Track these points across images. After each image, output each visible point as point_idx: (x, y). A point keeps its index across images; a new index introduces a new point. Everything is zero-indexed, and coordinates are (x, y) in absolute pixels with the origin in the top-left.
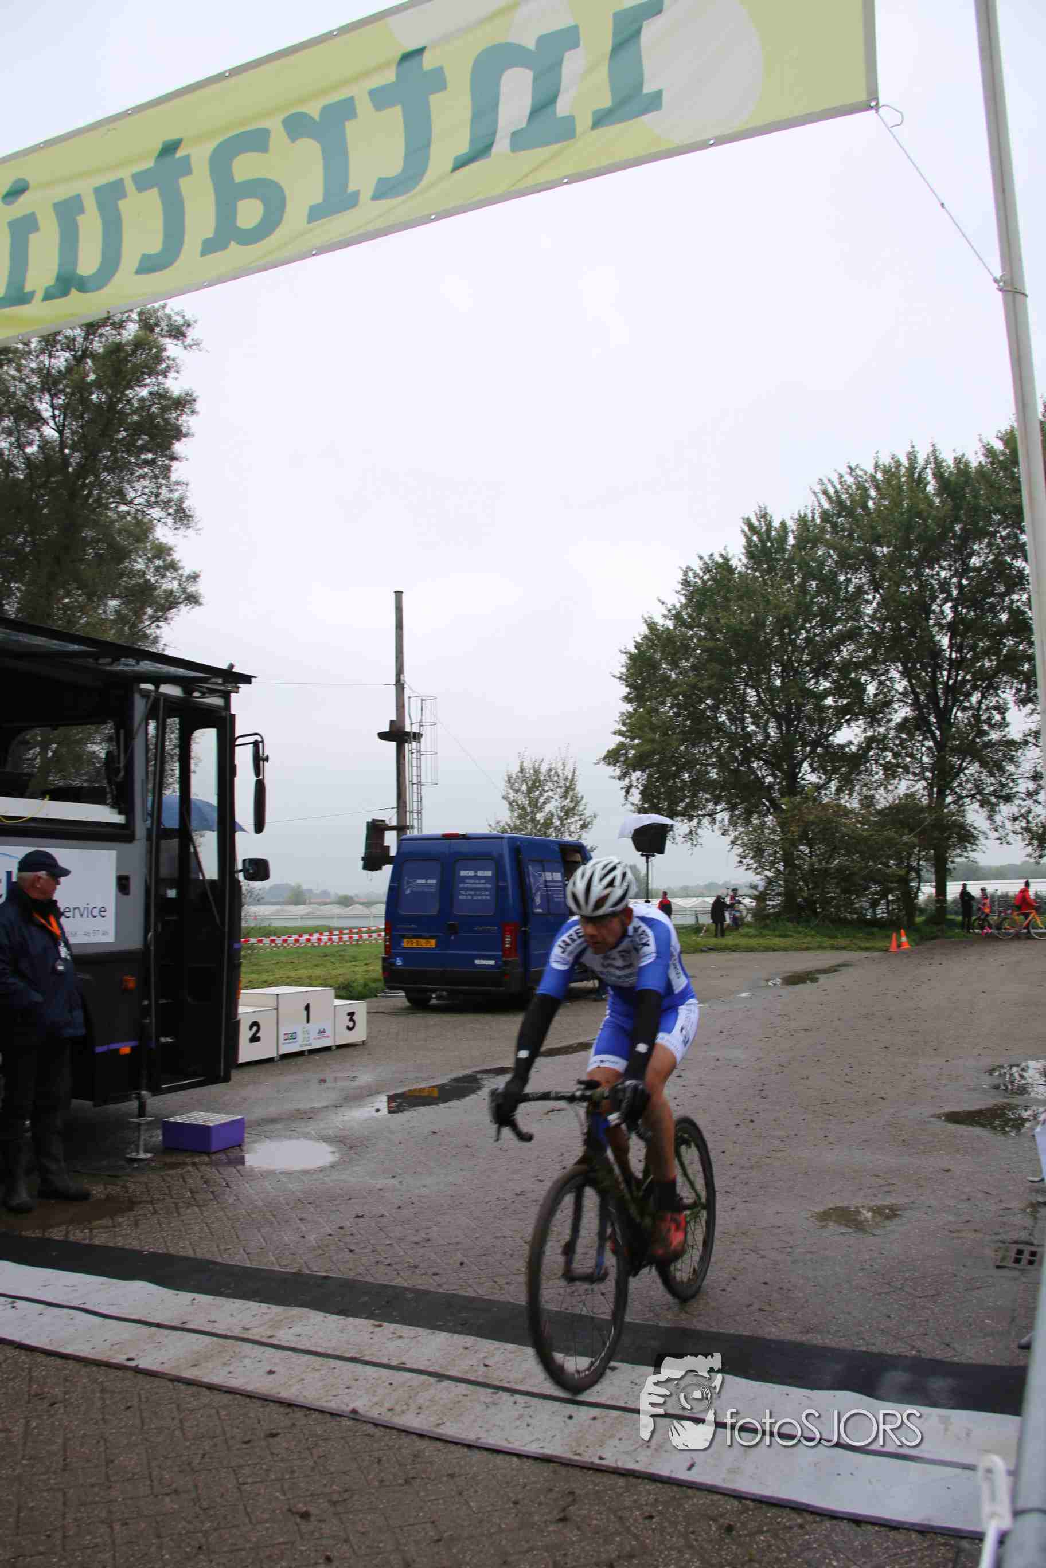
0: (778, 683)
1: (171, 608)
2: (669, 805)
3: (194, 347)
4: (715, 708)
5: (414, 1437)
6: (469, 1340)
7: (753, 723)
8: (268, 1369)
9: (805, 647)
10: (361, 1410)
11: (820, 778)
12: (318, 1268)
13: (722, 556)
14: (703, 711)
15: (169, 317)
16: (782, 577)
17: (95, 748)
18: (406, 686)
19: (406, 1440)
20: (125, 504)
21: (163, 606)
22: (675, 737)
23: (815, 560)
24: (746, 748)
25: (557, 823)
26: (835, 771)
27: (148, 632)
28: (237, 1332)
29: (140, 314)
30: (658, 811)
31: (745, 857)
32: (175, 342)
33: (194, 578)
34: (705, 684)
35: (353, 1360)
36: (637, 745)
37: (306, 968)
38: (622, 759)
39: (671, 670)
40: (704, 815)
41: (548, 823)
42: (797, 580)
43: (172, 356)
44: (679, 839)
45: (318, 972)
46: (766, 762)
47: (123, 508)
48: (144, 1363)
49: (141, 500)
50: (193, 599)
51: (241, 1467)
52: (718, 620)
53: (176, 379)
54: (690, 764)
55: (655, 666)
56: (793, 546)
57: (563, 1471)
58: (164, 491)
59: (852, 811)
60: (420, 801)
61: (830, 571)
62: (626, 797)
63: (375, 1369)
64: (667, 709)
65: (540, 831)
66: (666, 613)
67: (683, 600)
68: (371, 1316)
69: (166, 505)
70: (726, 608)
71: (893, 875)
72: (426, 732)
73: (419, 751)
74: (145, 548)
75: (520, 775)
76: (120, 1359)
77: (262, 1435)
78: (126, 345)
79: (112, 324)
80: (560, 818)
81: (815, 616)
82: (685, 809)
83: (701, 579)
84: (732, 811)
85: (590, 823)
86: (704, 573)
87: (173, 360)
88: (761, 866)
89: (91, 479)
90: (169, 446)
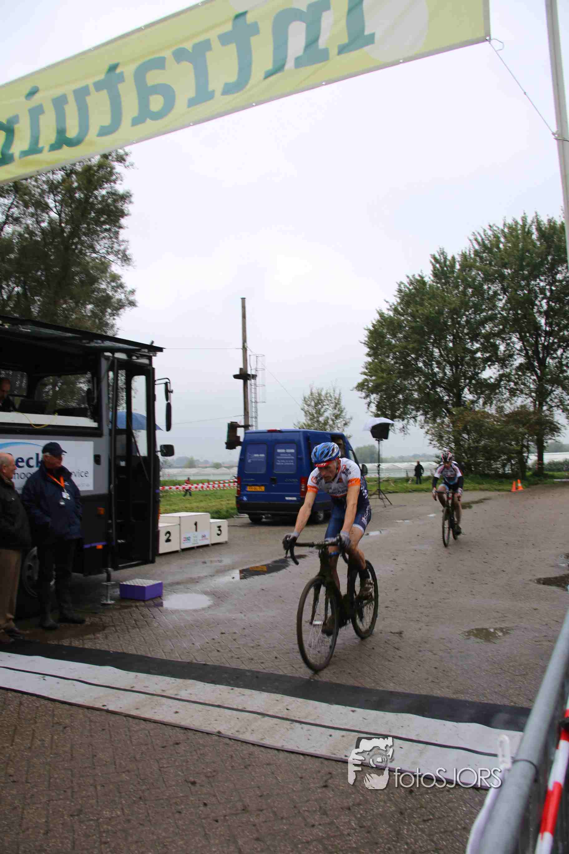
0: (451, 345)
1: (121, 309)
2: (392, 413)
3: (130, 167)
4: (416, 360)
5: (250, 745)
6: (279, 696)
7: (437, 367)
8: (175, 710)
9: (466, 325)
10: (223, 731)
11: (474, 397)
12: (200, 659)
13: (419, 276)
14: (410, 361)
15: (117, 151)
16: (453, 287)
17: (82, 385)
18: (248, 349)
19: (245, 746)
20: (95, 253)
21: (116, 307)
22: (394, 375)
23: (471, 277)
24: (433, 381)
25: (331, 422)
26: (482, 393)
27: (108, 322)
28: (159, 692)
30: (386, 416)
31: (433, 441)
32: (120, 164)
33: (133, 292)
34: (411, 346)
35: (219, 706)
36: (374, 380)
37: (195, 502)
39: (392, 339)
40: (410, 418)
41: (326, 423)
42: (461, 288)
43: (119, 172)
44: (397, 431)
45: (203, 504)
46: (445, 388)
47: (94, 255)
48: (111, 708)
49: (104, 251)
50: (132, 304)
51: (161, 759)
52: (417, 311)
53: (121, 184)
54: (402, 390)
55: (383, 336)
56: (459, 270)
57: (326, 762)
58: (116, 246)
59: (491, 415)
60: (256, 412)
61: (479, 283)
62: (368, 408)
63: (230, 711)
64: (391, 360)
65: (321, 427)
66: (389, 307)
67: (399, 300)
68: (228, 684)
69: (117, 253)
70: (422, 305)
71: (514, 450)
72: (259, 374)
73: (255, 384)
74: (106, 277)
75: (310, 396)
76: (98, 705)
77: (171, 743)
78: (94, 166)
80: (333, 420)
81: (471, 308)
82: (400, 415)
83: (408, 288)
84: (426, 415)
85: (349, 422)
86: (410, 285)
87: (119, 174)
88: (442, 445)
89: (76, 240)
90: (117, 221)
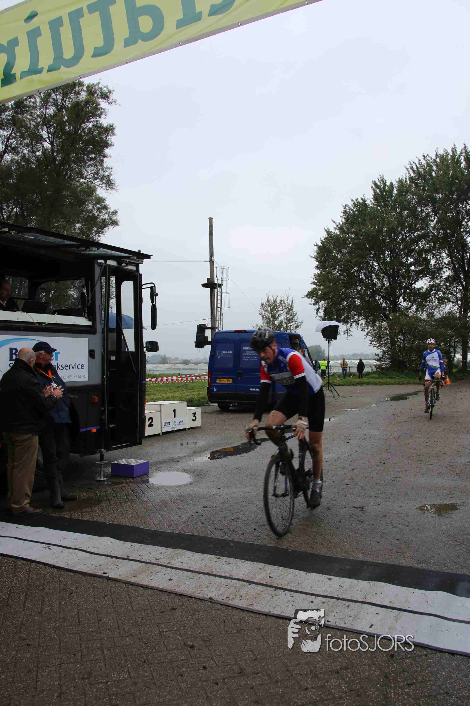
0: (388, 259)
1: (105, 227)
2: (337, 317)
3: (113, 103)
4: (359, 272)
7: (376, 278)
9: (401, 243)
11: (408, 304)
13: (362, 199)
14: (353, 273)
15: (101, 89)
16: (390, 209)
17: (72, 293)
18: (214, 262)
20: (83, 178)
21: (101, 226)
22: (340, 285)
23: (406, 201)
24: (373, 290)
25: (285, 325)
26: (415, 301)
27: (94, 238)
29: (87, 87)
30: (332, 320)
31: (373, 341)
32: (104, 101)
33: (115, 213)
34: (354, 260)
36: (322, 289)
38: (315, 295)
39: (338, 254)
40: (353, 322)
41: (280, 326)
42: (398, 210)
43: (103, 108)
44: (342, 333)
45: (176, 394)
46: (382, 296)
47: (82, 180)
49: (91, 176)
50: (115, 223)
52: (360, 230)
53: (105, 118)
54: (347, 297)
55: (330, 252)
56: (396, 194)
58: (101, 172)
59: (423, 320)
60: (222, 315)
61: (414, 206)
62: (317, 313)
64: (336, 272)
65: (277, 329)
66: (336, 227)
67: (344, 221)
68: (214, 553)
69: (102, 179)
70: (364, 224)
72: (224, 283)
73: (221, 292)
74: (92, 199)
75: (267, 303)
78: (81, 102)
79: (74, 93)
80: (286, 323)
81: (406, 228)
82: (345, 319)
83: (352, 210)
84: (367, 320)
85: (300, 325)
86: (354, 208)
87: (104, 109)
88: (381, 345)
89: (66, 167)
90: (102, 151)
